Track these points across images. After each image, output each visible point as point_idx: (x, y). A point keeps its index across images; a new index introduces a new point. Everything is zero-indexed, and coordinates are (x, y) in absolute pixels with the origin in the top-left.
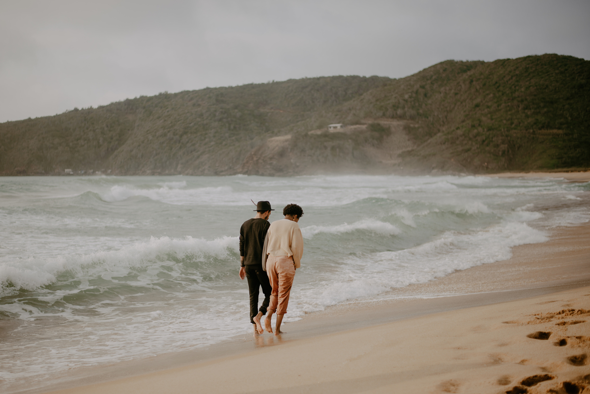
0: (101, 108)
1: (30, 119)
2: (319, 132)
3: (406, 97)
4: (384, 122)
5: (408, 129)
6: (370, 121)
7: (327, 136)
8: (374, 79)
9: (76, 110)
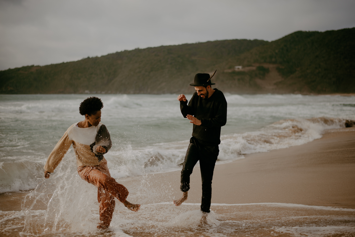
0: (103, 57)
1: (63, 63)
2: (230, 71)
3: (277, 51)
4: (266, 66)
5: (279, 70)
6: (257, 65)
7: (235, 73)
8: (256, 41)
9: (89, 58)
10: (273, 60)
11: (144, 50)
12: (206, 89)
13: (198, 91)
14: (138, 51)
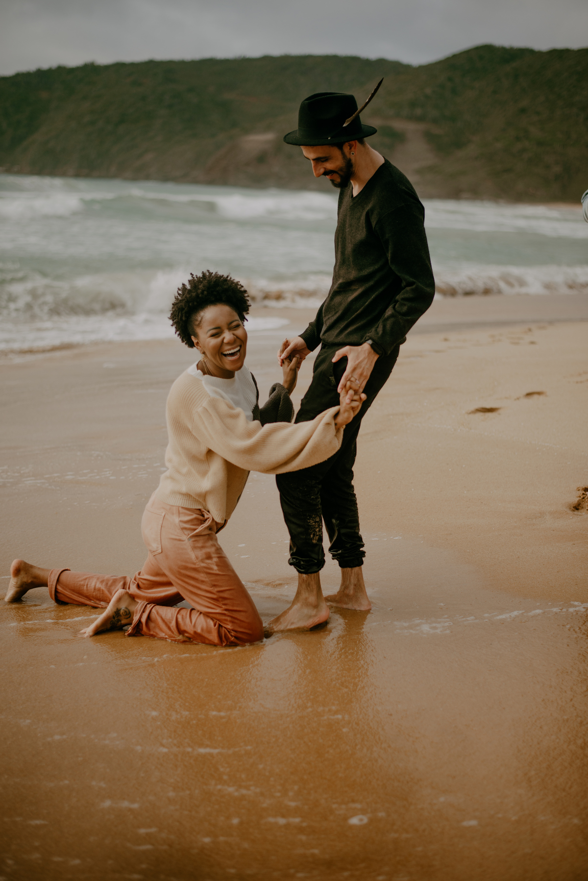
3: (428, 91)
5: (429, 137)
8: (381, 63)
10: (419, 111)
11: (107, 68)
12: (343, 154)
13: (314, 160)
14: (90, 69)
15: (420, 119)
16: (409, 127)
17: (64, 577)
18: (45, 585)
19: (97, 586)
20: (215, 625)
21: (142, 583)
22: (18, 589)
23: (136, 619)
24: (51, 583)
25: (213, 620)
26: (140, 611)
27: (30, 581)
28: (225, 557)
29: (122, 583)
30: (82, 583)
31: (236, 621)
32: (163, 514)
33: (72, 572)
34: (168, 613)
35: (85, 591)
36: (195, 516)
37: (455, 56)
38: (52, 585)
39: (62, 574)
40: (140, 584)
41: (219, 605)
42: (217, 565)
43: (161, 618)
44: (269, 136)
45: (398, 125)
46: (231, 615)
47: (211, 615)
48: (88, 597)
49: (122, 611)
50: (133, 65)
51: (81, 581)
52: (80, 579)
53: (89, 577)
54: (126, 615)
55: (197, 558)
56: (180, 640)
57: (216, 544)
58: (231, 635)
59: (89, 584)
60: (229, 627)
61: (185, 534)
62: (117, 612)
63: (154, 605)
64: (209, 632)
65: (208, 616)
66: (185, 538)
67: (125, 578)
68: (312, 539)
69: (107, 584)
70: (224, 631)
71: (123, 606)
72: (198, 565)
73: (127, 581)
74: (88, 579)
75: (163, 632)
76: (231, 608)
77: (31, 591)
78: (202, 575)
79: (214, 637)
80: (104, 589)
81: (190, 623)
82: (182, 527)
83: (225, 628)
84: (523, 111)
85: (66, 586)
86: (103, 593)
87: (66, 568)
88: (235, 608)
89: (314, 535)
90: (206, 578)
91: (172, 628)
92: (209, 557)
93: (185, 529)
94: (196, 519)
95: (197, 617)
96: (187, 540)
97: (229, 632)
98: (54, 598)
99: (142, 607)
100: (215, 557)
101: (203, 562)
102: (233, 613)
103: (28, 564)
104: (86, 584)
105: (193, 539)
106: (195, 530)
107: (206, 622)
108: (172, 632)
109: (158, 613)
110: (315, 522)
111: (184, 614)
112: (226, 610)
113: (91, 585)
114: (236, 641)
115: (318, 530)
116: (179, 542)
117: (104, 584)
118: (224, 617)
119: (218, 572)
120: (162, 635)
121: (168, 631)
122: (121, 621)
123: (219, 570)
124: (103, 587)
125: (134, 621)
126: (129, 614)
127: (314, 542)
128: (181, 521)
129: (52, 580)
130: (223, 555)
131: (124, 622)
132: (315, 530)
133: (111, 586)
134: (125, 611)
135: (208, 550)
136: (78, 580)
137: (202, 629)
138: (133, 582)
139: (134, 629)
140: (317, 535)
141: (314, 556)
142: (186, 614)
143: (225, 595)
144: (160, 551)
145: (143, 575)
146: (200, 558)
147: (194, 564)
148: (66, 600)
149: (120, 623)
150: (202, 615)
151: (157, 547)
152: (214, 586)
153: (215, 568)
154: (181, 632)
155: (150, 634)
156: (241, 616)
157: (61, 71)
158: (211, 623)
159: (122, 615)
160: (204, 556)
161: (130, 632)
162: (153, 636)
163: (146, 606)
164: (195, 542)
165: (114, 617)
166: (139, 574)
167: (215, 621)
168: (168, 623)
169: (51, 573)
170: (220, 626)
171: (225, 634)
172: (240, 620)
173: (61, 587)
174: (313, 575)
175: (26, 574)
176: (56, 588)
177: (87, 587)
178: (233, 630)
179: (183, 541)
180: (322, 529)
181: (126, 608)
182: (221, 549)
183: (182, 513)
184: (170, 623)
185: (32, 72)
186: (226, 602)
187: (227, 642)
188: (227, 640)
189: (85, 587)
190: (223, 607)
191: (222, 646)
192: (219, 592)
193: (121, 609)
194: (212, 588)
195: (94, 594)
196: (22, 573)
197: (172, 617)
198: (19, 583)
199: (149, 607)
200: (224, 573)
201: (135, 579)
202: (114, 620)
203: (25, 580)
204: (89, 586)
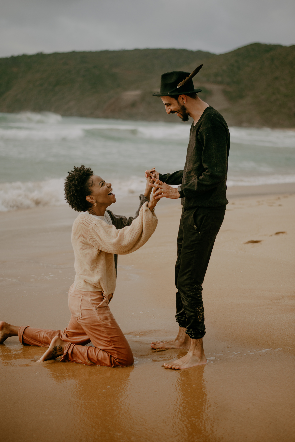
5: (225, 93)
10: (219, 79)
11: (49, 55)
12: (179, 102)
14: (40, 56)
15: (220, 83)
16: (214, 88)
17: (27, 331)
18: (17, 335)
19: (45, 335)
20: (108, 356)
21: (69, 334)
22: (2, 337)
23: (65, 352)
24: (20, 334)
25: (107, 353)
26: (68, 347)
27: (8, 333)
28: (114, 319)
29: (58, 334)
30: (37, 334)
31: (120, 354)
32: (81, 297)
33: (31, 328)
34: (83, 349)
35: (38, 338)
36: (99, 296)
37: (239, 49)
38: (21, 335)
39: (26, 329)
40: (68, 334)
41: (111, 345)
42: (111, 323)
43: (79, 351)
44: (138, 92)
45: (208, 86)
46: (117, 350)
47: (106, 350)
48: (40, 342)
49: (57, 348)
50: (64, 54)
51: (36, 333)
52: (36, 332)
53: (40, 331)
54: (60, 349)
55: (100, 319)
56: (89, 364)
57: (110, 312)
58: (117, 361)
59: (40, 334)
60: (116, 356)
61: (94, 307)
62: (55, 349)
63: (75, 344)
64: (105, 359)
65: (105, 351)
66: (94, 308)
67: (59, 331)
68: (199, 319)
69: (50, 334)
70: (113, 359)
71: (58, 345)
72: (101, 323)
73: (61, 333)
74: (40, 332)
75: (80, 359)
76: (117, 346)
77: (9, 339)
78: (103, 328)
79: (108, 362)
80: (48, 337)
81: (95, 355)
82: (92, 303)
83: (113, 357)
84: (276, 78)
85: (28, 336)
86: (48, 340)
87: (28, 326)
88: (119, 347)
89: (200, 317)
90: (105, 330)
91: (85, 357)
92: (106, 319)
93: (94, 304)
94: (99, 298)
95: (99, 351)
96: (95, 310)
97: (115, 359)
98: (21, 342)
99: (68, 345)
100: (110, 319)
101: (103, 321)
102: (118, 349)
103: (8, 324)
104: (39, 334)
105: (98, 309)
106: (99, 304)
107: (104, 354)
108: (85, 359)
109: (77, 349)
110: (200, 309)
111: (92, 350)
112: (115, 347)
113: (41, 335)
114: (119, 364)
115: (201, 314)
116: (91, 311)
117: (48, 334)
118: (113, 352)
119: (111, 327)
120: (79, 361)
121: (83, 358)
122: (57, 353)
123: (112, 326)
124: (48, 336)
125: (64, 353)
126: (61, 349)
127: (200, 321)
128: (92, 300)
129: (21, 332)
130: (114, 318)
131: (59, 353)
132: (200, 314)
133: (52, 336)
134: (59, 348)
135: (106, 315)
136: (35, 332)
137: (102, 358)
138: (63, 333)
139: (64, 357)
140: (201, 317)
141: (200, 328)
142: (93, 350)
143: (115, 339)
144: (81, 316)
145: (69, 330)
146: (102, 319)
147: (99, 322)
148: (28, 343)
149: (57, 354)
150: (101, 351)
151: (79, 315)
152: (109, 334)
153: (110, 324)
154: (89, 359)
155: (73, 360)
156: (122, 351)
157: (24, 56)
158: (106, 355)
159: (58, 350)
160: (104, 318)
161: (62, 359)
162: (75, 361)
163: (71, 345)
164: (99, 311)
165: (53, 351)
166: (66, 329)
167: (108, 353)
168: (83, 354)
169: (20, 329)
170: (111, 356)
171: (114, 361)
172: (122, 353)
173: (25, 336)
174: (199, 339)
175: (7, 329)
176: (23, 337)
177: (39, 336)
178: (118, 359)
179: (93, 310)
180: (204, 314)
181: (60, 346)
182: (112, 315)
183: (92, 295)
184: (84, 354)
185: (8, 57)
186: (115, 343)
187: (114, 365)
188: (114, 364)
189: (38, 336)
190: (113, 346)
191: (112, 367)
192: (111, 337)
193: (57, 346)
194: (108, 336)
195: (43, 340)
196: (4, 328)
197: (85, 351)
198: (3, 334)
199: (72, 346)
200: (114, 328)
201: (64, 332)
202: (53, 353)
203: (6, 332)
204: (40, 336)
